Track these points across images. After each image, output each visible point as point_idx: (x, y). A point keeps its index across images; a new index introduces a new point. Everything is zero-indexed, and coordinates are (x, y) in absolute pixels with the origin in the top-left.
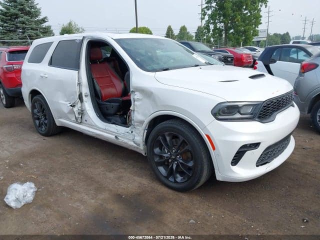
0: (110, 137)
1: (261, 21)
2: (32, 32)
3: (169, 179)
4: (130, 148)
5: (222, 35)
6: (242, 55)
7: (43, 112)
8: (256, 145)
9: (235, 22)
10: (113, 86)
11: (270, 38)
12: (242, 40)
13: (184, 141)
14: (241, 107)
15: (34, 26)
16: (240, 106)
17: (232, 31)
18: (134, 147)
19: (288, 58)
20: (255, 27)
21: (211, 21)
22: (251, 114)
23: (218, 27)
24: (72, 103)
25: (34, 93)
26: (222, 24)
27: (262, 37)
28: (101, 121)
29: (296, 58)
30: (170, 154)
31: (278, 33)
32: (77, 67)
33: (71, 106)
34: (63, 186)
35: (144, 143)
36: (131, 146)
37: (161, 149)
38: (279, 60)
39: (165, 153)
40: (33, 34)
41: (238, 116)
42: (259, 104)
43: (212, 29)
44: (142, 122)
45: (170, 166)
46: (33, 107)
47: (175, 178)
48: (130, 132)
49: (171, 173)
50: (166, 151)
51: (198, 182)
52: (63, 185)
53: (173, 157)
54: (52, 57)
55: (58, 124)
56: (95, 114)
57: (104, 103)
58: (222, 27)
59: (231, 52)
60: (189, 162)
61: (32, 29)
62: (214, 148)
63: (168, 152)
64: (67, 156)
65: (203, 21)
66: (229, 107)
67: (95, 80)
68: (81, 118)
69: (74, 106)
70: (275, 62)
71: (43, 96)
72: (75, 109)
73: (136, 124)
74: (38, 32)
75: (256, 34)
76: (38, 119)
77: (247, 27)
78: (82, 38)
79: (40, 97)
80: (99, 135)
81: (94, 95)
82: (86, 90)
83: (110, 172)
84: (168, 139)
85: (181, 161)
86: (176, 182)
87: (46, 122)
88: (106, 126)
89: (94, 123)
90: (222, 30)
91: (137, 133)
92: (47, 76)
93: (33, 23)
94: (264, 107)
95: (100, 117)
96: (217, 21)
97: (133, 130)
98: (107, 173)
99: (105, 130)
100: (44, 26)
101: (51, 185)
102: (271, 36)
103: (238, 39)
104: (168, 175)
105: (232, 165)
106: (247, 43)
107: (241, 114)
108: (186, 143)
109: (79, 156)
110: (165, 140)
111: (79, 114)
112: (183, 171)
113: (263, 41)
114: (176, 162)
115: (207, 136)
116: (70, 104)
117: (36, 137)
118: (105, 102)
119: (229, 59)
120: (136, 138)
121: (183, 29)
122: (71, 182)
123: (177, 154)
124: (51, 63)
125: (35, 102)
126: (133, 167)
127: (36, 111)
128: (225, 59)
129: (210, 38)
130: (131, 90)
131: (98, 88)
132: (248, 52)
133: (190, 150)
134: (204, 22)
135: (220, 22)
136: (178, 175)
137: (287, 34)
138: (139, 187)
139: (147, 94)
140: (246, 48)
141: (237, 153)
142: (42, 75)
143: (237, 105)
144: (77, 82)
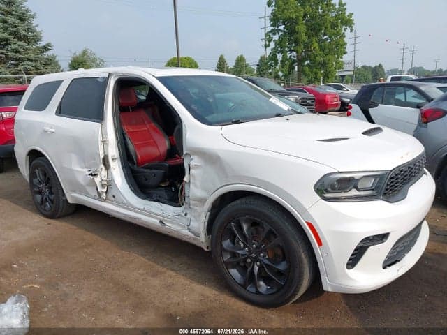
0: (152, 221)
1: (346, 50)
2: (30, 65)
3: (247, 288)
4: (184, 239)
5: (294, 68)
6: (325, 95)
7: (47, 183)
8: (383, 237)
9: (311, 51)
10: (154, 144)
11: (358, 72)
12: (322, 74)
13: (270, 230)
14: (357, 180)
15: (32, 56)
16: (356, 178)
17: (307, 62)
18: (190, 238)
19: (392, 100)
20: (338, 58)
21: (279, 49)
22: (373, 190)
23: (288, 57)
24: (93, 170)
25: (34, 155)
26: (294, 53)
27: (347, 70)
28: (136, 197)
29: (404, 100)
30: (249, 251)
31: (368, 65)
32: (99, 117)
33: (91, 174)
34: (82, 302)
35: (206, 232)
36: (185, 236)
37: (233, 242)
38: (382, 103)
39: (240, 249)
40: (30, 67)
41: (354, 193)
42: (383, 174)
43: (281, 59)
44: (202, 201)
45: (249, 269)
46: (32, 175)
47: (256, 287)
48: (184, 215)
49: (251, 279)
50: (242, 245)
51: (294, 295)
52: (82, 300)
53: (253, 255)
54: (61, 102)
55: (70, 201)
56: (128, 186)
57: (142, 170)
58: (294, 57)
59: (311, 91)
60: (278, 263)
61: (29, 60)
62: (320, 244)
63: (245, 246)
64: (86, 250)
65: (268, 48)
66: (340, 181)
67: (127, 137)
68: (106, 192)
69: (95, 175)
70: (375, 105)
71: (47, 159)
72: (97, 180)
73: (192, 202)
74: (38, 64)
75: (340, 66)
76: (40, 192)
77: (328, 57)
78: (107, 74)
79: (42, 160)
80: (135, 218)
81: (126, 158)
82: (113, 151)
83: (153, 276)
84: (245, 227)
85: (267, 262)
86: (258, 293)
87: (52, 197)
88: (145, 205)
89: (126, 200)
90: (294, 62)
91: (194, 217)
92: (54, 130)
93: (31, 51)
94: (392, 178)
95: (134, 191)
96: (286, 49)
97: (188, 212)
98: (149, 278)
99: (143, 211)
100: (46, 57)
101: (62, 300)
102: (359, 69)
103: (316, 73)
104: (245, 282)
105: (348, 268)
106: (328, 78)
107: (359, 190)
108: (273, 233)
109: (105, 250)
110: (240, 228)
111: (103, 186)
112: (270, 277)
113: (349, 76)
114: (258, 263)
115: (309, 225)
116: (90, 172)
117: (37, 220)
118: (143, 168)
119: (309, 101)
120: (192, 223)
121: (240, 60)
122: (95, 294)
123: (259, 250)
124: (60, 112)
125: (36, 167)
126: (188, 268)
127: (36, 181)
128: (303, 102)
129: (278, 72)
130: (185, 152)
131: (131, 147)
132: (333, 91)
133: (281, 245)
134: (269, 50)
135: (291, 51)
136: (262, 283)
137: (380, 66)
138: (201, 301)
139: (211, 158)
140: (330, 85)
141: (355, 250)
142: (47, 128)
143: (353, 177)
144: (100, 139)
